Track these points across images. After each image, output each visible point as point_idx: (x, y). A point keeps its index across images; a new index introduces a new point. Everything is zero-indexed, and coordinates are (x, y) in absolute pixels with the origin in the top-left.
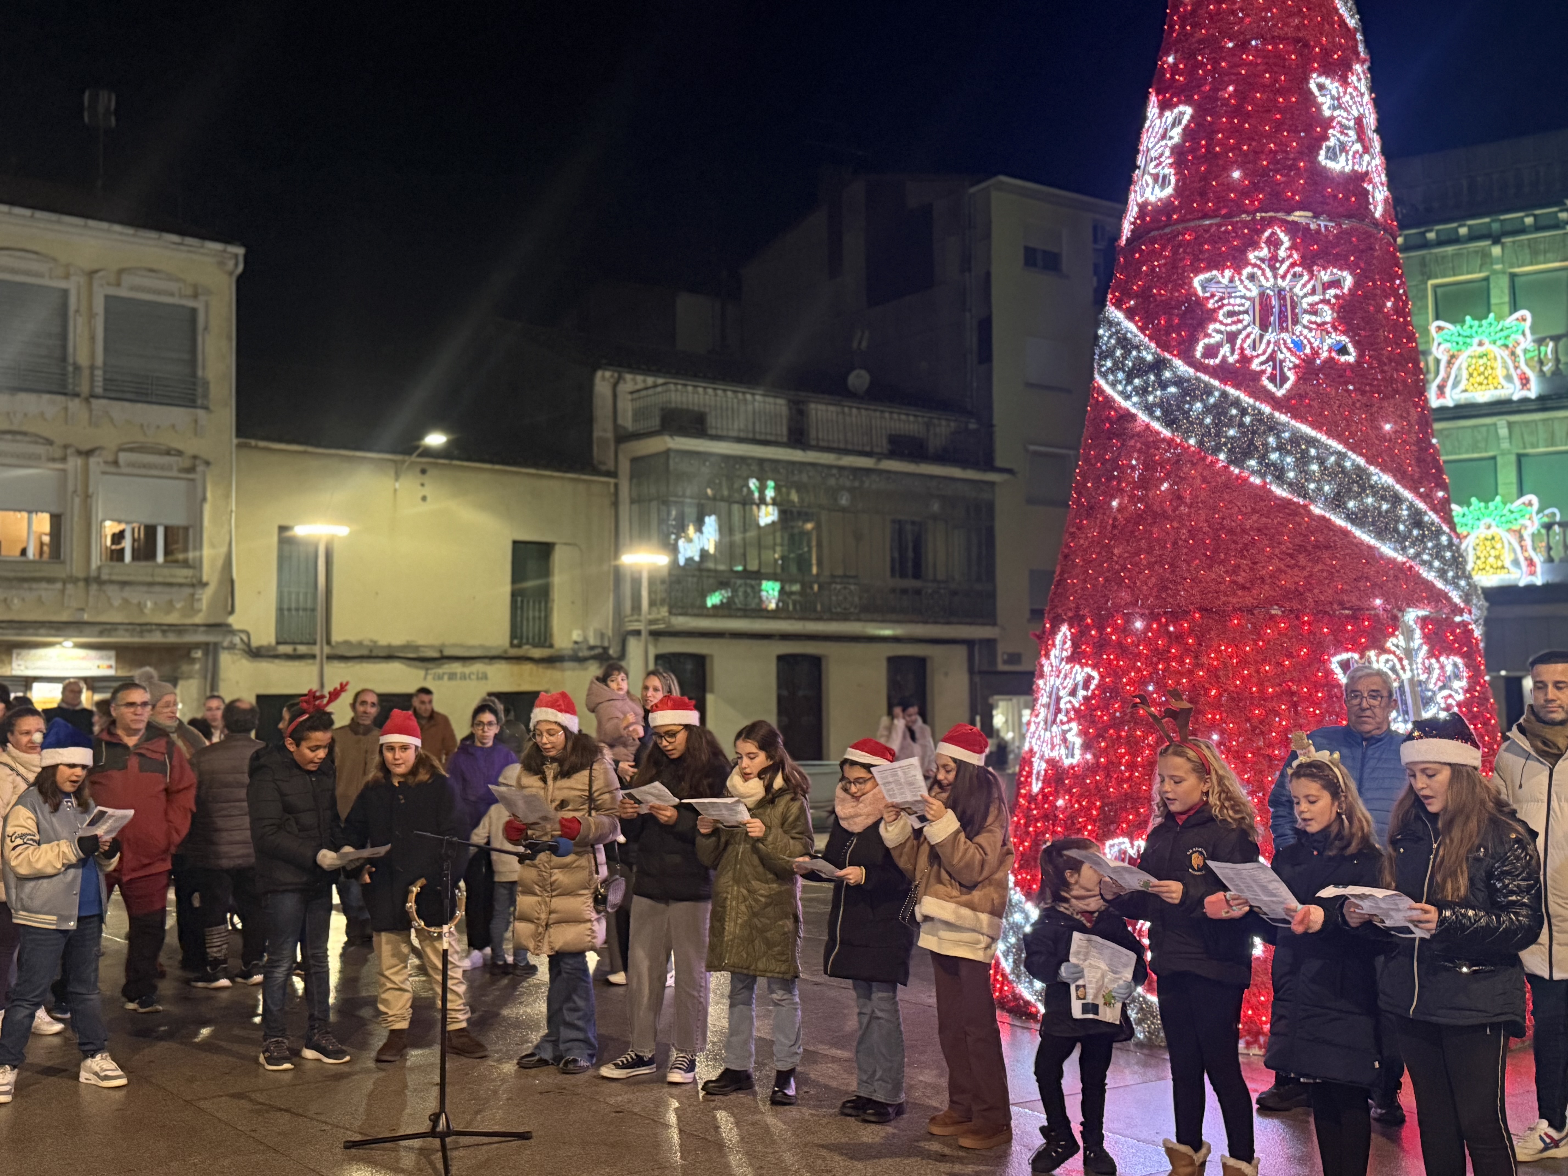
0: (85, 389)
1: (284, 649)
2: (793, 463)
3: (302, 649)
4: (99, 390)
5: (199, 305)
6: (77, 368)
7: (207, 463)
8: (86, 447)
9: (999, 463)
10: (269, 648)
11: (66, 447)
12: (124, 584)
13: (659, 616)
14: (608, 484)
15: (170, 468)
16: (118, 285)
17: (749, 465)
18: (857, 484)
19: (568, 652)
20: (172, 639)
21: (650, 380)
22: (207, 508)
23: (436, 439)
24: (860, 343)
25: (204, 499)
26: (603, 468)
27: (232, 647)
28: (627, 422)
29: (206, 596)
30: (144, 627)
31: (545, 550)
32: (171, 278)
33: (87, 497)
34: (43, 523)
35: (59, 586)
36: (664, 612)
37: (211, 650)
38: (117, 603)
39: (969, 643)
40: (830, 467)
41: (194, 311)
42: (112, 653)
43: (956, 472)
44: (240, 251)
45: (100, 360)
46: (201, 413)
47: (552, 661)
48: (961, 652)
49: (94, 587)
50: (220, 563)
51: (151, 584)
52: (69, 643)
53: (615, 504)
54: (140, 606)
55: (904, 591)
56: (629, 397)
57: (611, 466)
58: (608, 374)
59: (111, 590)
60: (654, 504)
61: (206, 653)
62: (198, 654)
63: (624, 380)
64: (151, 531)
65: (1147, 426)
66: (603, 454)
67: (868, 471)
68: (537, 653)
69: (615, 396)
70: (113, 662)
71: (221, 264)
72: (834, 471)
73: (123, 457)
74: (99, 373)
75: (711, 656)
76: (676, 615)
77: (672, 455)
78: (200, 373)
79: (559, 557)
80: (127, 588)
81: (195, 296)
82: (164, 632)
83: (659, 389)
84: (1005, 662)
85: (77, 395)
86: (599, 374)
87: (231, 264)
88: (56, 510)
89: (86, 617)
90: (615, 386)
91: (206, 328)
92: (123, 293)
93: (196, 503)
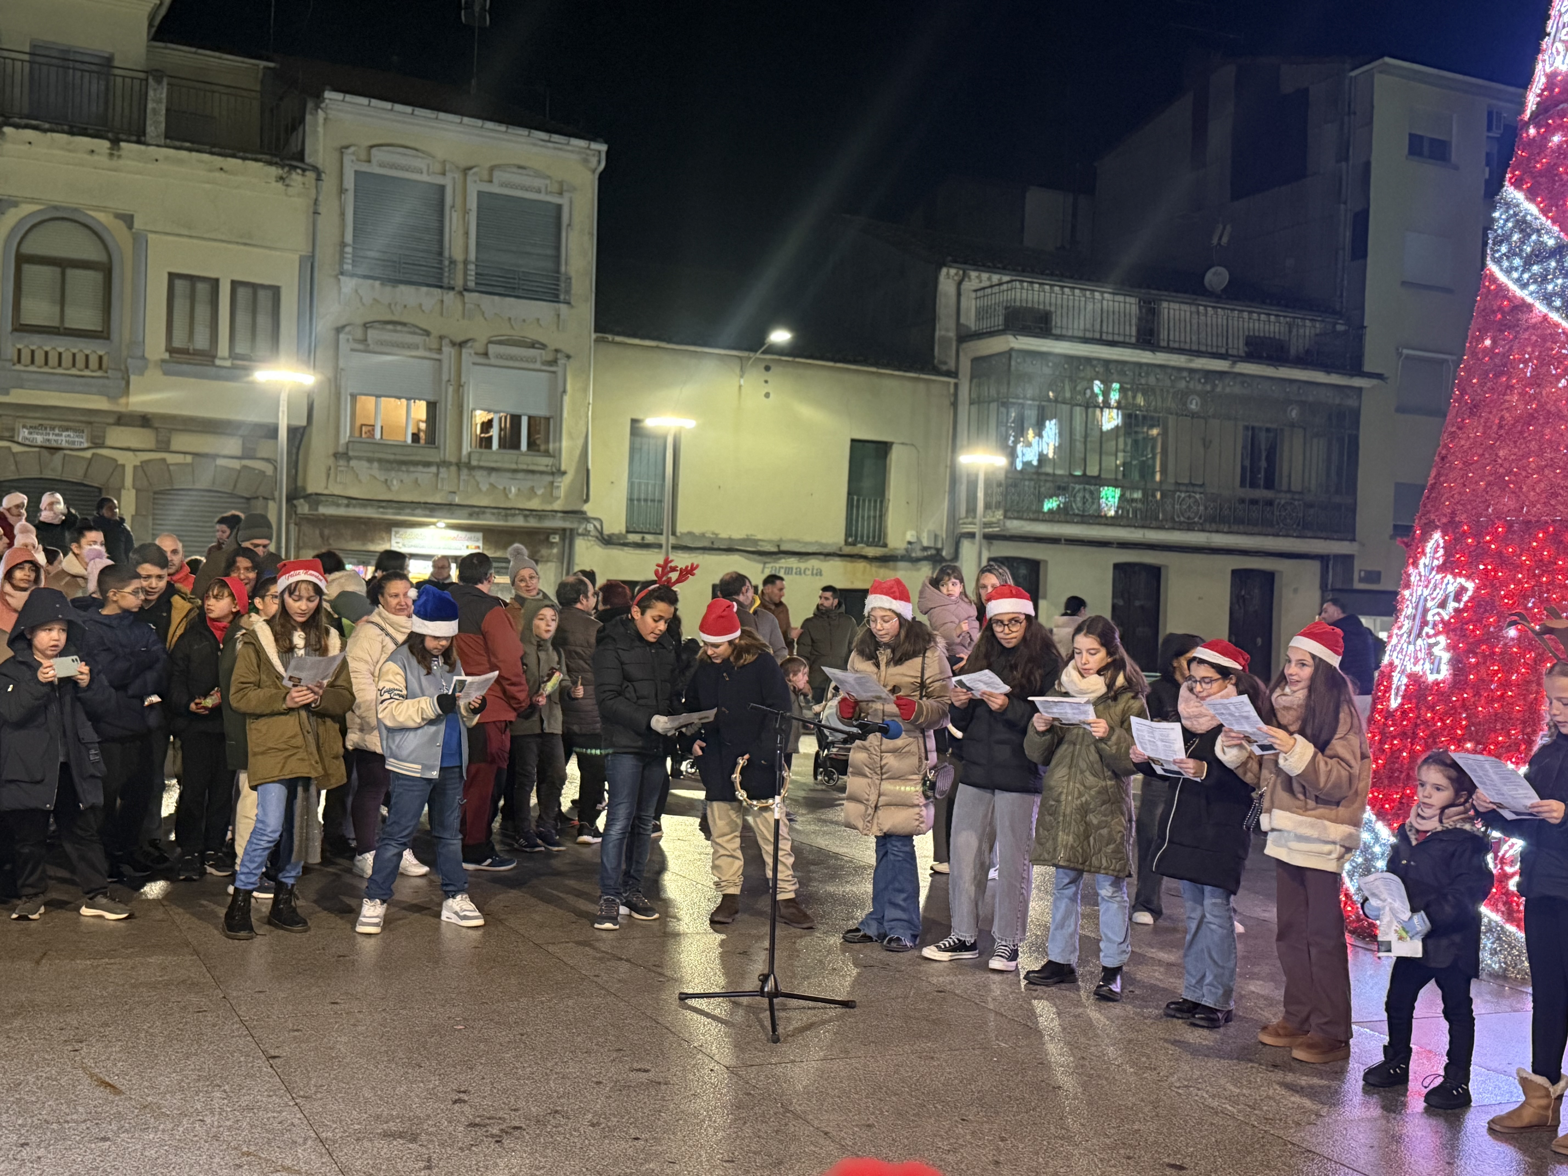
0: (459, 282)
1: (633, 538)
2: (1140, 365)
3: (649, 538)
4: (471, 284)
5: (564, 201)
6: (452, 262)
7: (568, 357)
8: (459, 339)
9: (1367, 368)
10: (619, 536)
11: (441, 338)
12: (492, 470)
13: (994, 520)
14: (949, 383)
15: (534, 360)
16: (491, 181)
17: (1094, 367)
18: (1208, 387)
19: (901, 552)
20: (533, 523)
21: (995, 278)
22: (567, 399)
23: (780, 336)
24: (1220, 238)
25: (564, 392)
26: (944, 368)
27: (586, 533)
28: (970, 320)
29: (564, 484)
30: (508, 512)
31: (882, 449)
32: (538, 174)
33: (459, 386)
34: (420, 410)
35: (434, 469)
36: (999, 514)
37: (568, 536)
38: (484, 487)
39: (1324, 559)
40: (1180, 369)
41: (559, 207)
42: (480, 535)
43: (1319, 377)
44: (604, 148)
45: (472, 256)
46: (563, 307)
47: (887, 560)
48: (1315, 567)
49: (465, 472)
50: (577, 452)
51: (515, 471)
52: (442, 523)
53: (955, 405)
54: (505, 492)
55: (1254, 502)
56: (973, 295)
57: (952, 365)
58: (953, 271)
59: (479, 475)
60: (994, 406)
61: (563, 539)
62: (556, 539)
63: (969, 278)
64: (516, 420)
65: (1545, 318)
66: (945, 354)
67: (1222, 374)
68: (871, 551)
69: (959, 295)
70: (480, 544)
71: (586, 161)
72: (1185, 374)
73: (493, 349)
74: (472, 267)
75: (1046, 562)
76: (1010, 518)
77: (1014, 354)
78: (563, 269)
79: (896, 456)
80: (494, 475)
81: (561, 193)
82: (526, 516)
83: (1005, 287)
84: (1361, 580)
85: (453, 289)
86: (944, 271)
87: (594, 161)
88: (432, 399)
89: (457, 500)
90: (959, 284)
91: (569, 225)
92: (495, 189)
93: (556, 395)
